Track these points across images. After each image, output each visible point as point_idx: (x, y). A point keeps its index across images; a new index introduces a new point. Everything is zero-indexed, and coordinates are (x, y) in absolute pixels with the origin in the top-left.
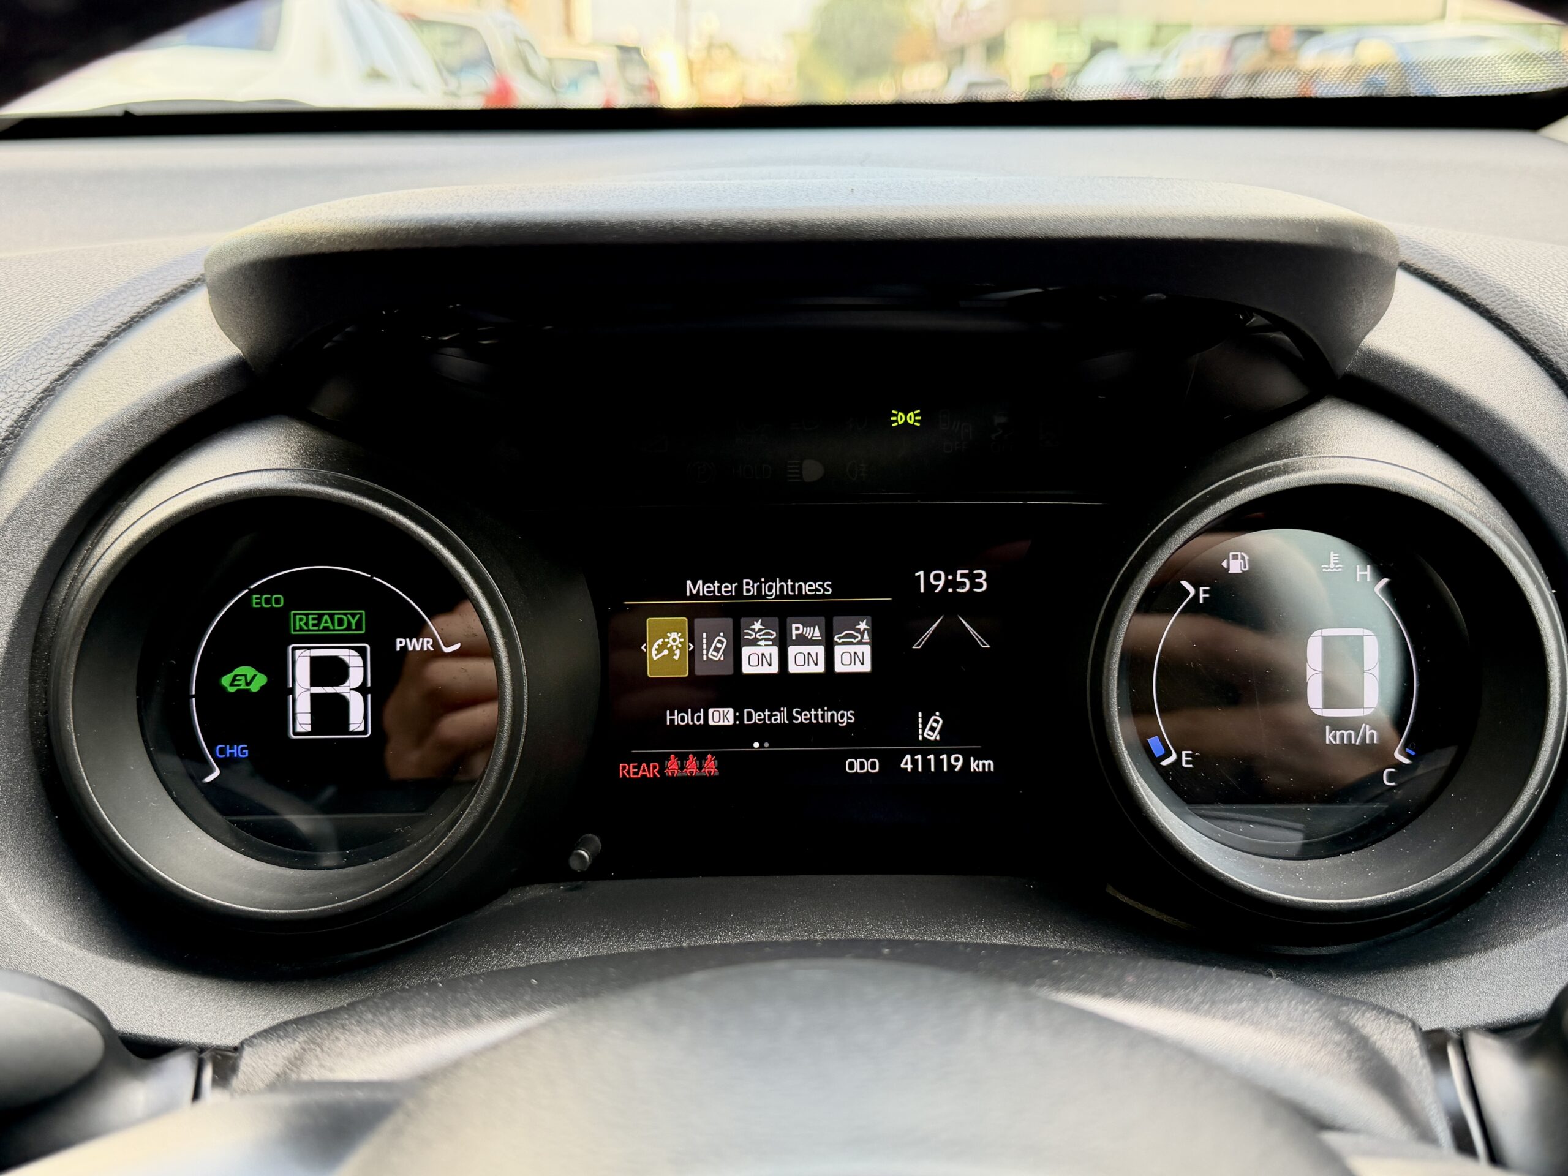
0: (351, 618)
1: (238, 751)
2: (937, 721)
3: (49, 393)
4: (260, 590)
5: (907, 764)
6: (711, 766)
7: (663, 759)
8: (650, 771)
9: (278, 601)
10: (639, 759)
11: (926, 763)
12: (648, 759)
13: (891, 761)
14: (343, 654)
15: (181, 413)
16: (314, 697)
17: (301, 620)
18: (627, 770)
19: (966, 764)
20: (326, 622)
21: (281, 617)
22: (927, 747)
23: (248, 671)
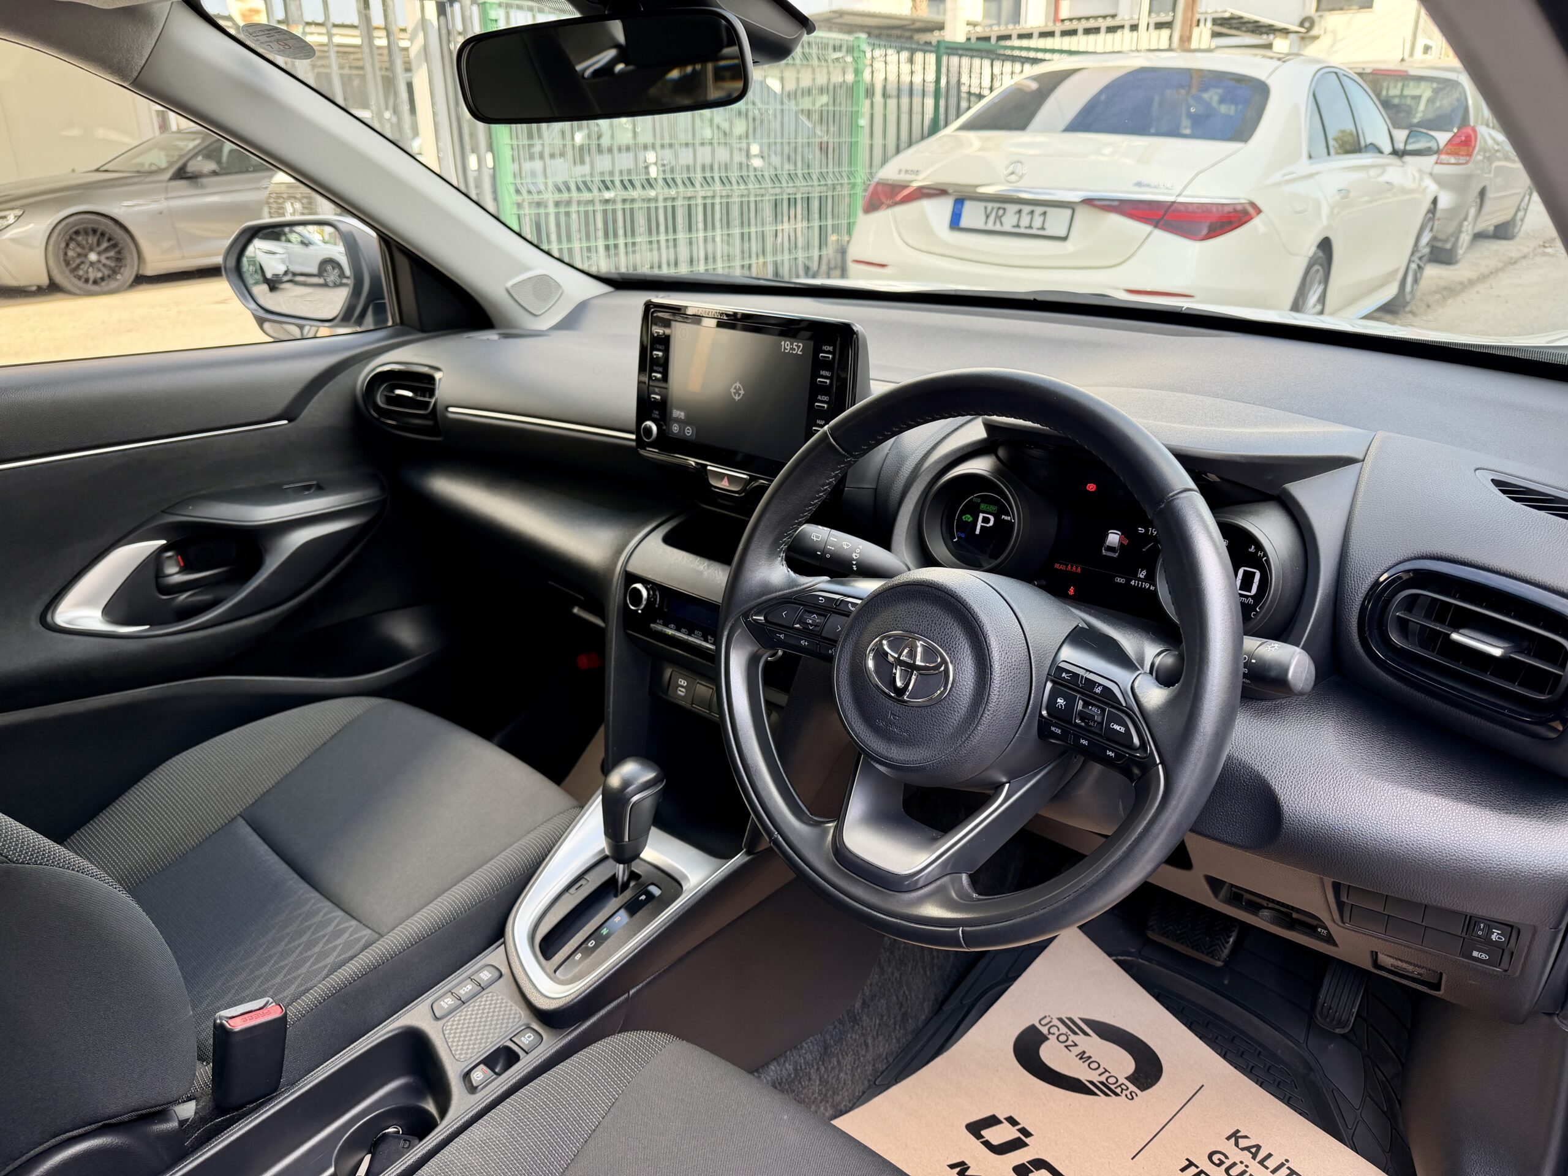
0: (993, 508)
1: (963, 535)
2: (1144, 572)
3: (944, 438)
4: (976, 497)
5: (1133, 583)
6: (1079, 570)
7: (1067, 565)
8: (1063, 567)
9: (979, 500)
10: (1061, 564)
11: (1138, 584)
12: (1063, 564)
13: (1128, 581)
14: (990, 517)
15: (970, 450)
16: (982, 526)
17: (983, 506)
18: (1057, 566)
19: (1150, 587)
20: (988, 508)
21: (978, 505)
22: (1139, 579)
23: (969, 516)
